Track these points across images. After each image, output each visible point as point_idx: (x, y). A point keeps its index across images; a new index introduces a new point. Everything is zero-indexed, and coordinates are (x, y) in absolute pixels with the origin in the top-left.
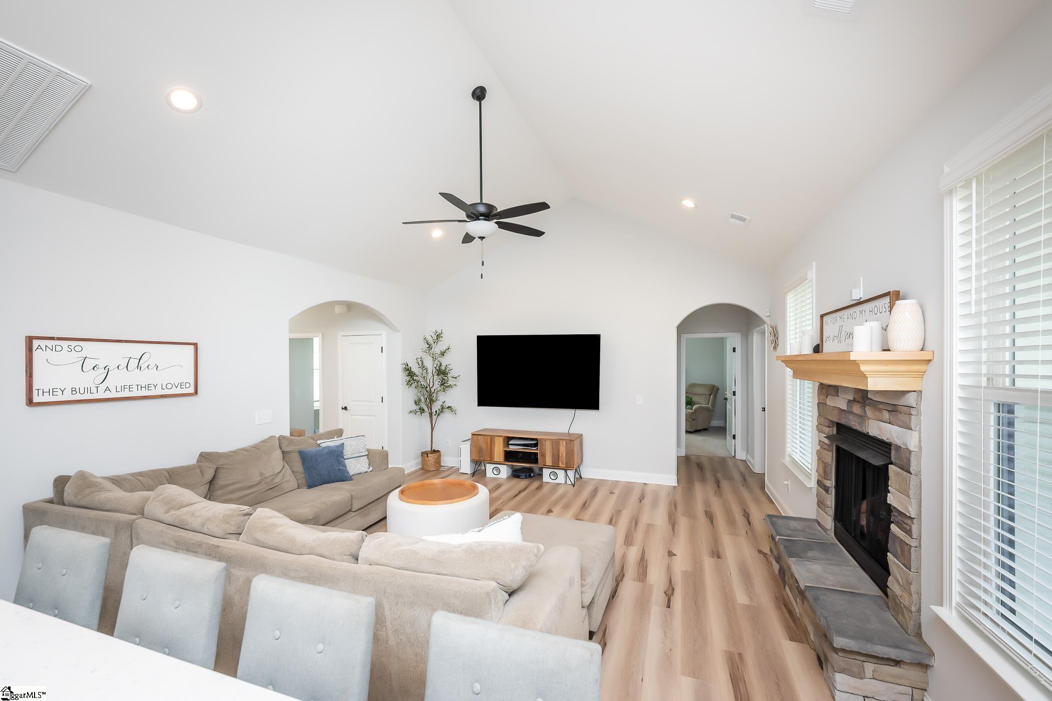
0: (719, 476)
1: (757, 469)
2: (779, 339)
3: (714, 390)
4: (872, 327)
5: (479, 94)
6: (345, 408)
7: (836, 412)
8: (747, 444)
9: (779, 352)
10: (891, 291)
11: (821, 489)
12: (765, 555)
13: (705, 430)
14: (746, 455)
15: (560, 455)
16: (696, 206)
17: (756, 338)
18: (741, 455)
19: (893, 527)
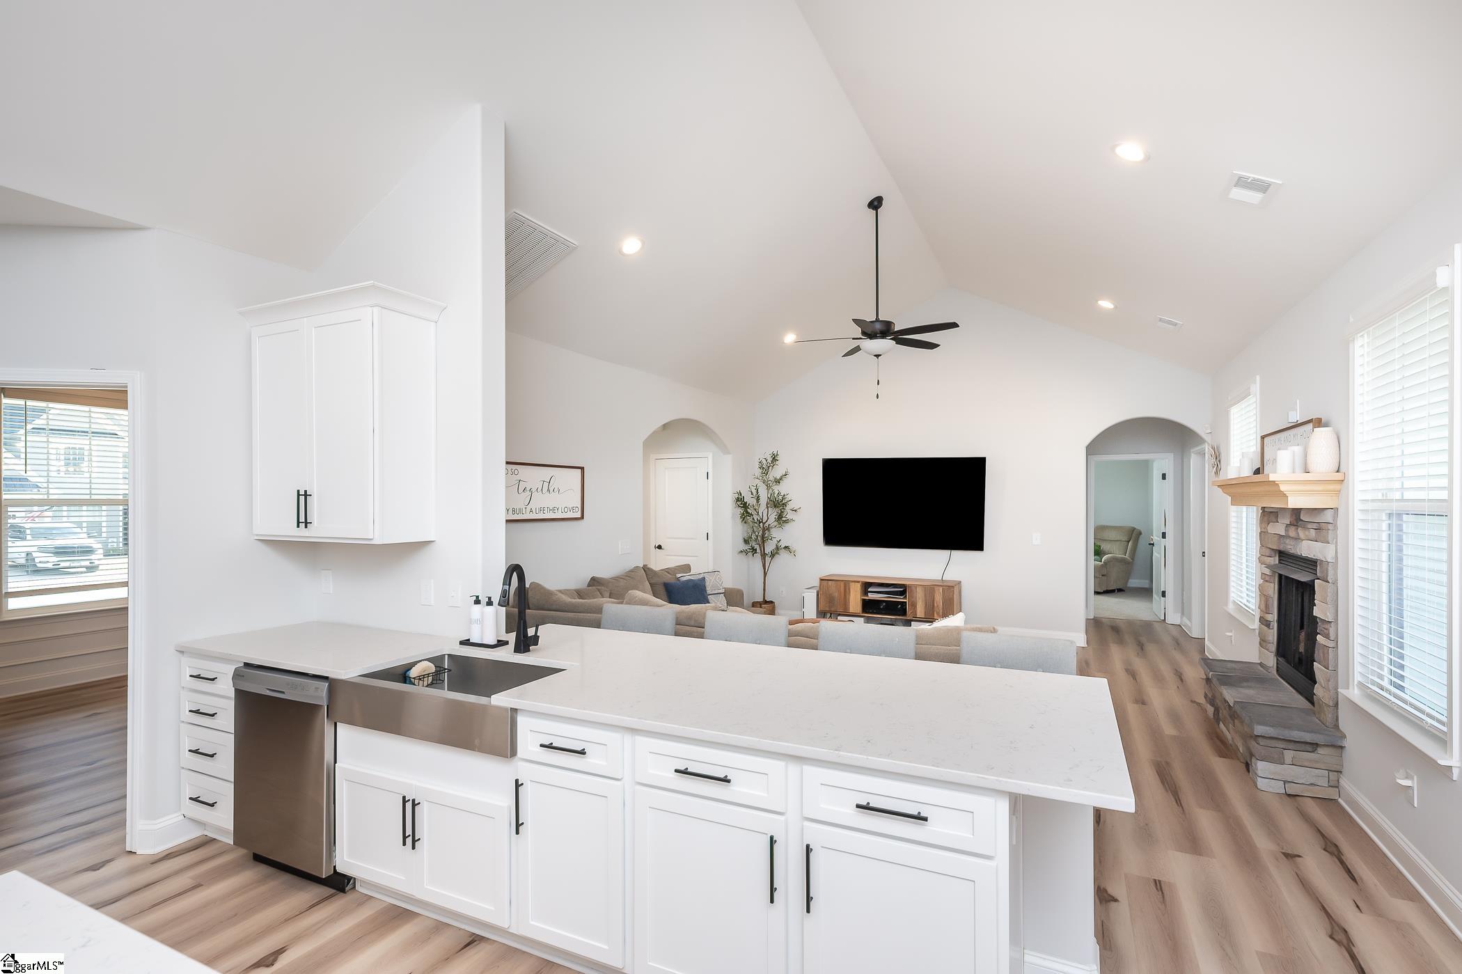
0: (1143, 639)
1: (1195, 634)
2: (1222, 462)
3: (1134, 535)
4: (1294, 452)
5: (875, 204)
6: (660, 547)
7: (1276, 538)
8: (1183, 600)
9: (1222, 477)
10: (1314, 418)
11: (1263, 626)
12: (1199, 704)
13: (1120, 590)
14: (1181, 618)
15: (935, 604)
16: (1116, 307)
17: (1194, 460)
18: (1174, 618)
19: (1319, 637)
